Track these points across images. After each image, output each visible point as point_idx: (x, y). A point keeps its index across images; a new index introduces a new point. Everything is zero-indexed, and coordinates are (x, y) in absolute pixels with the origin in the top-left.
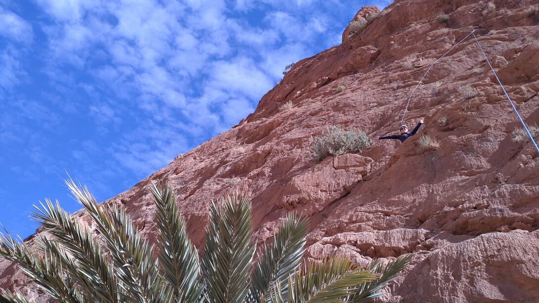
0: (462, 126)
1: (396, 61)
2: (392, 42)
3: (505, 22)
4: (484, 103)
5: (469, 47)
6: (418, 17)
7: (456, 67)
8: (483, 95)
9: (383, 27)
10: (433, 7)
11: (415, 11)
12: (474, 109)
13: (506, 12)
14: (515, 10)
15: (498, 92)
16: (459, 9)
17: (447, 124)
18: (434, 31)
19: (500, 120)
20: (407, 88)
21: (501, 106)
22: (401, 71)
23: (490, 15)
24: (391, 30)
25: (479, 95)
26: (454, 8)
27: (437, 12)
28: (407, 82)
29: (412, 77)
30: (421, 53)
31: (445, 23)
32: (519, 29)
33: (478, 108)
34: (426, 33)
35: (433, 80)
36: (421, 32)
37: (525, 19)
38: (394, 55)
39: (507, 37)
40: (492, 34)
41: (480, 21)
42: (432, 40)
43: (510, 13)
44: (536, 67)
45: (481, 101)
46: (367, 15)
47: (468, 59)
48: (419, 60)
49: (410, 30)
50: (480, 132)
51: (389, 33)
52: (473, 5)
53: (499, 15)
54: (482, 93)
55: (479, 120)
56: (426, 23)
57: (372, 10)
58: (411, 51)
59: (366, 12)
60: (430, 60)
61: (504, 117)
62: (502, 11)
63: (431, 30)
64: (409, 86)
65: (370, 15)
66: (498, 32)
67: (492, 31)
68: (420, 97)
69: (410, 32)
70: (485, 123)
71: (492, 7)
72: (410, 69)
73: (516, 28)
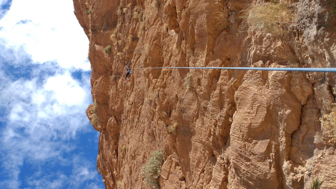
0: (171, 107)
1: (124, 111)
2: (113, 108)
3: (131, 52)
4: (164, 91)
5: (134, 75)
6: (107, 88)
7: (141, 86)
8: (160, 89)
9: (103, 108)
10: (106, 79)
11: (102, 88)
12: (165, 97)
13: (126, 49)
14: (127, 45)
15: (161, 81)
16: (113, 69)
17: (167, 113)
18: (118, 85)
19: (176, 89)
20: (141, 114)
21: (169, 84)
22: (130, 112)
23: (123, 56)
24: (106, 104)
25: (159, 91)
26: (111, 70)
27: (109, 78)
28: (137, 113)
29: (136, 109)
30: (126, 97)
31: (116, 79)
32: (137, 48)
33: (165, 95)
34: (117, 90)
35: (143, 100)
36: (115, 92)
37: (133, 43)
38: (120, 110)
39: (138, 56)
40: (133, 62)
41: (124, 63)
42: (122, 88)
43: (127, 48)
44: (157, 57)
45: (162, 91)
46: (91, 112)
47: (140, 78)
48: (129, 100)
49: (111, 96)
50: (178, 100)
51: (107, 106)
52: (114, 61)
53: (126, 53)
54: (159, 88)
55: (171, 97)
56: (111, 87)
57: (90, 108)
58: (122, 101)
59: (90, 112)
60: (132, 95)
61: (175, 86)
62: (124, 50)
63: (117, 87)
64: (140, 113)
65: (92, 111)
66: (134, 58)
67: (132, 61)
68: (148, 111)
69: (112, 97)
70: (174, 96)
71: (120, 54)
72: (132, 107)
73: (135, 50)
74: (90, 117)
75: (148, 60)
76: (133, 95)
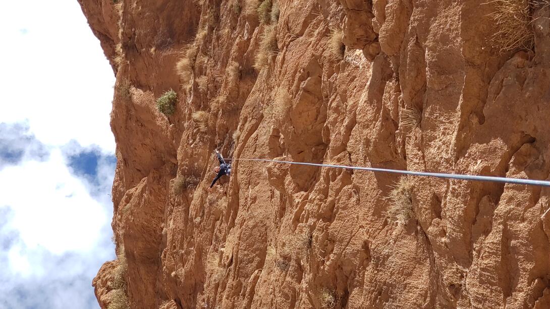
0: (347, 278)
1: (205, 285)
2: (173, 274)
3: (232, 111)
4: (327, 228)
5: (240, 177)
6: (157, 214)
7: (259, 211)
8: (315, 223)
9: (143, 271)
10: (156, 187)
11: (146, 214)
12: (330, 247)
13: (218, 102)
14: (222, 89)
15: (321, 200)
16: (179, 157)
17: (335, 296)
18: (192, 207)
19: (363, 223)
20: (256, 297)
21: (344, 208)
22: (224, 288)
23: (210, 123)
24: (153, 262)
25: (312, 228)
26: (173, 161)
27: (166, 186)
28: (245, 292)
29: (242, 279)
30: (214, 243)
31: (185, 188)
32: (250, 100)
33: (330, 240)
34: (187, 220)
35: (263, 253)
36: (181, 226)
37: (242, 84)
38: (193, 282)
39: (254, 122)
40: (238, 138)
41: (212, 141)
42: (202, 217)
43: (221, 99)
44: (310, 127)
45: (322, 229)
46: (109, 283)
47: (257, 188)
48: (222, 253)
49: (169, 238)
50: (369, 259)
51: (156, 268)
52: (184, 137)
53: (218, 112)
54: (311, 221)
55: (349, 250)
56: (172, 211)
57: (106, 272)
58: (201, 254)
59: (104, 283)
60: (230, 238)
61: (361, 214)
62: (213, 105)
63: (187, 211)
64: (252, 292)
65: (112, 280)
66: (240, 129)
67: (235, 136)
68: (277, 289)
69: (172, 241)
70: (358, 245)
71: (202, 116)
72: (228, 274)
73: (246, 104)
74: (103, 298)
75: (282, 136)
76: (232, 238)
